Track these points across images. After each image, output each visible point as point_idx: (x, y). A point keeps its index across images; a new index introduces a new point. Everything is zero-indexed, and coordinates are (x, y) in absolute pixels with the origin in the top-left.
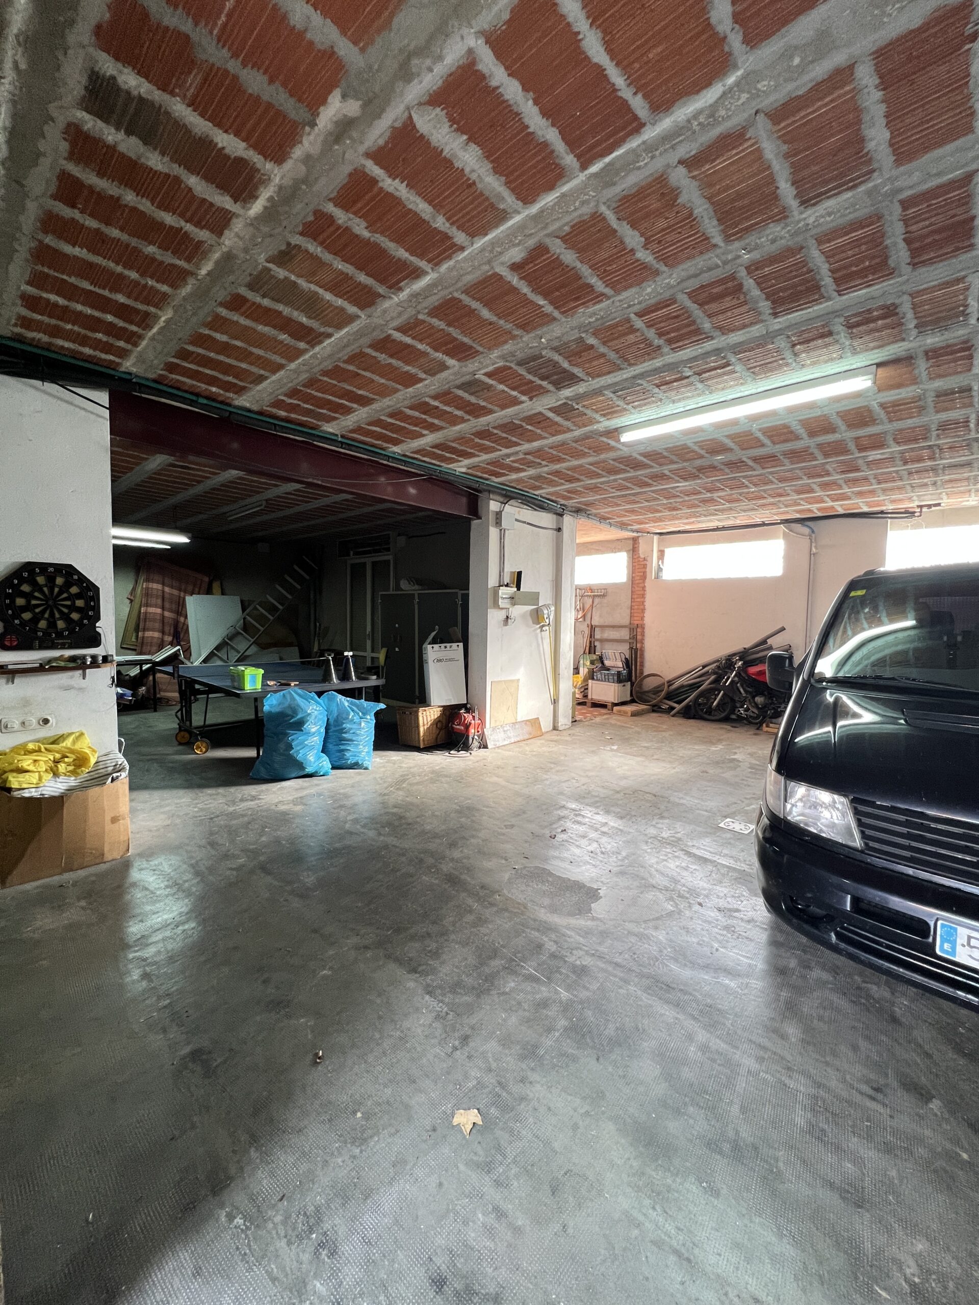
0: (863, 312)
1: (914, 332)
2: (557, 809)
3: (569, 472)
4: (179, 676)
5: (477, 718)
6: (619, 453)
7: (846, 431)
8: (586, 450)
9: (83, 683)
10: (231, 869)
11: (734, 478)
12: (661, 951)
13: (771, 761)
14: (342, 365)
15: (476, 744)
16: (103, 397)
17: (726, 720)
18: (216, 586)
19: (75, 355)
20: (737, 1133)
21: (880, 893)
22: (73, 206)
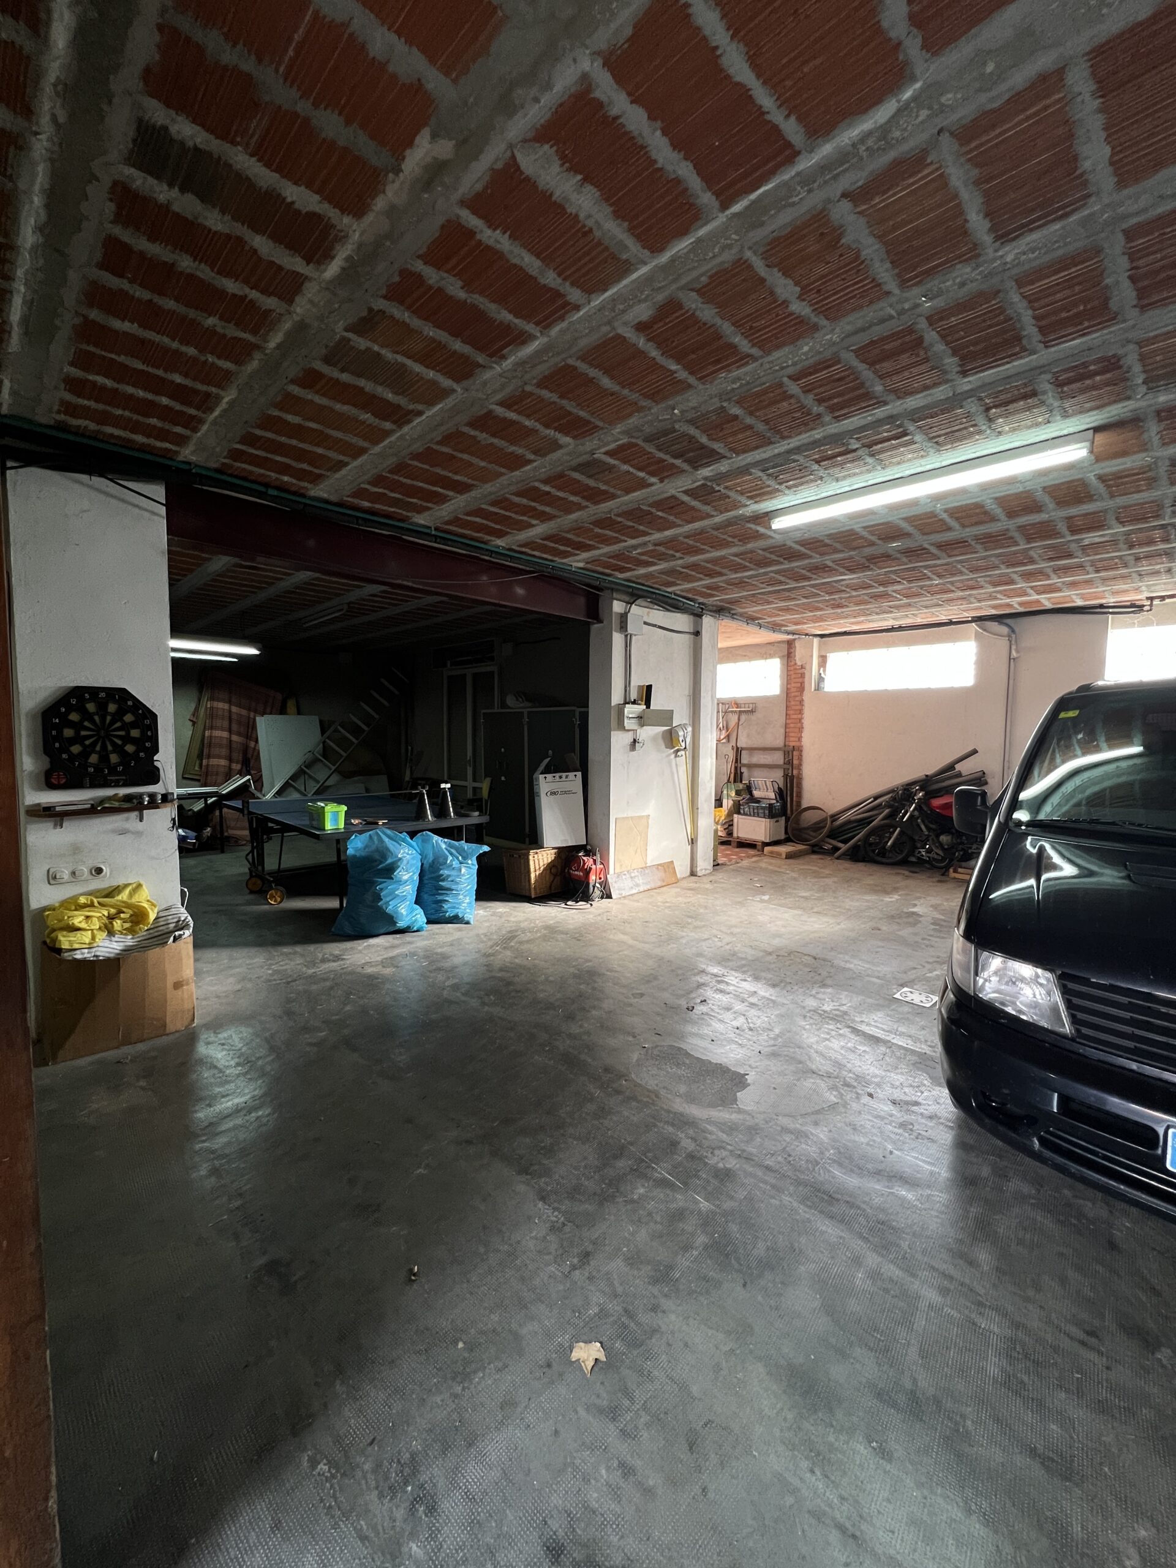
0: (1076, 366)
1: (1143, 389)
2: (695, 975)
3: (709, 565)
4: (250, 813)
5: (598, 862)
6: (770, 542)
7: (1054, 510)
8: (730, 539)
9: (140, 826)
10: (310, 1044)
11: (914, 569)
12: (822, 1153)
13: (958, 926)
14: (435, 447)
15: (597, 893)
16: (158, 491)
17: (904, 863)
18: (291, 705)
19: (128, 444)
20: (915, 1381)
21: (1095, 1092)
22: (121, 276)
